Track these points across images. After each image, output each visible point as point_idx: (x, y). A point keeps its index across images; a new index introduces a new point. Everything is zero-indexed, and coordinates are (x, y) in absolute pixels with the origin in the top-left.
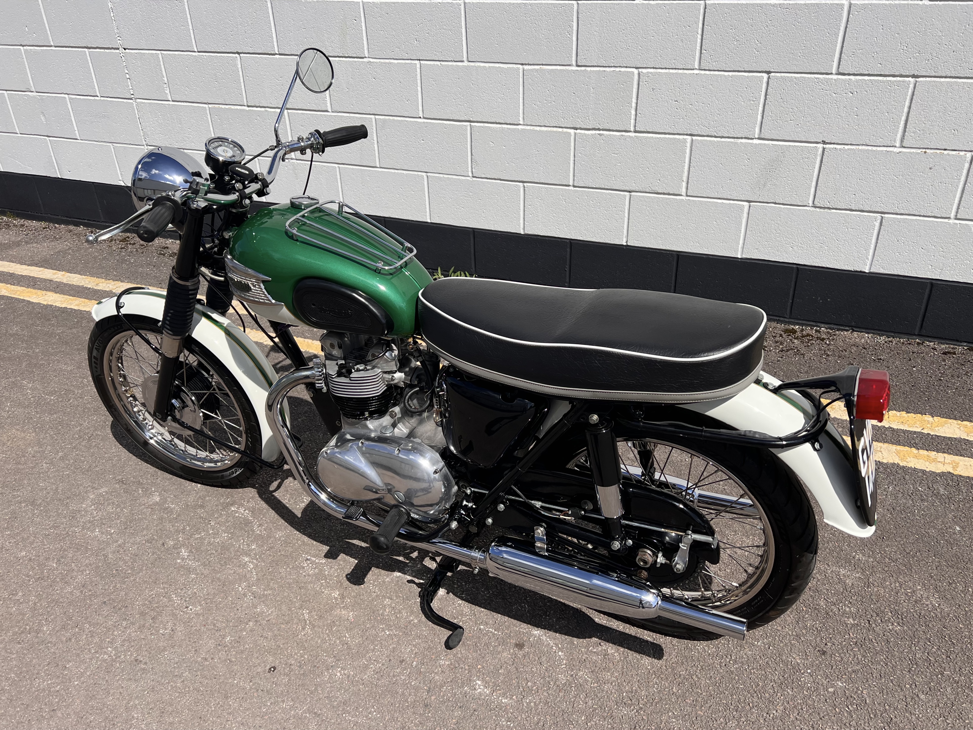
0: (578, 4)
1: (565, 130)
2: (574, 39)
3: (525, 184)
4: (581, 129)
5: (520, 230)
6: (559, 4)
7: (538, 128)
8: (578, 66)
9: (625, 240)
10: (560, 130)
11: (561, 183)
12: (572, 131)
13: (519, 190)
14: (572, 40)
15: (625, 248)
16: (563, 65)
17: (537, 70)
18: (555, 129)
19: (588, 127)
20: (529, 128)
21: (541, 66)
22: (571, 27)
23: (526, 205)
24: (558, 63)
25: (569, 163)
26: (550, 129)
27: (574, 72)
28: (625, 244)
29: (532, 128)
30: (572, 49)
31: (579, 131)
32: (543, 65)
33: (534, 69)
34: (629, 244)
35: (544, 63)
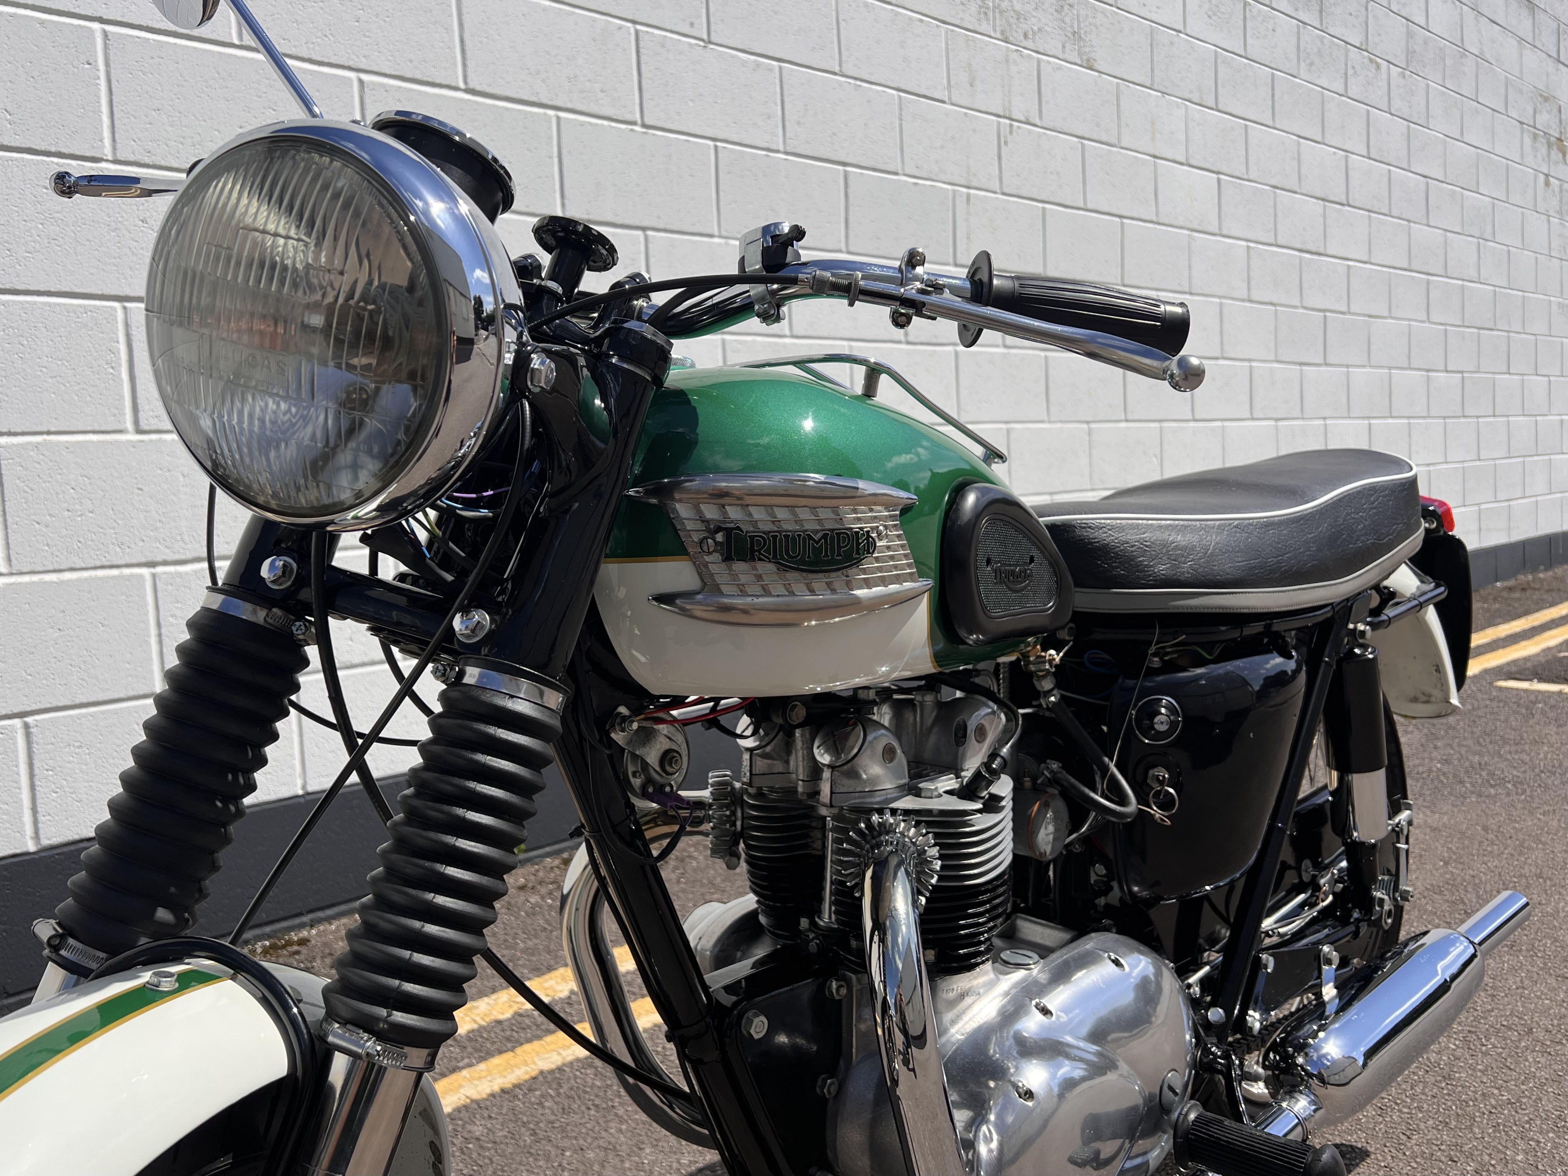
0: (125, 308)
1: (127, 571)
2: (125, 376)
3: (29, 720)
4: (165, 563)
5: (26, 844)
6: (80, 306)
7: (53, 577)
8: (139, 431)
9: (299, 782)
10: (115, 572)
11: (131, 693)
12: (145, 571)
13: (13, 739)
14: (122, 380)
15: (302, 800)
16: (103, 432)
17: (37, 446)
18: (100, 573)
19: (183, 557)
20: (26, 579)
21: (45, 437)
22: (115, 352)
23: (37, 771)
24: (89, 428)
25: (148, 643)
26: (85, 574)
27: (133, 444)
28: (300, 792)
29: (35, 578)
30: (122, 397)
31: (159, 569)
32: (49, 433)
33: (30, 443)
34: (310, 789)
35: (53, 429)
